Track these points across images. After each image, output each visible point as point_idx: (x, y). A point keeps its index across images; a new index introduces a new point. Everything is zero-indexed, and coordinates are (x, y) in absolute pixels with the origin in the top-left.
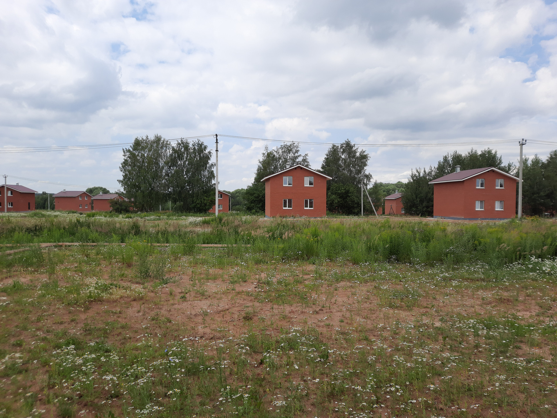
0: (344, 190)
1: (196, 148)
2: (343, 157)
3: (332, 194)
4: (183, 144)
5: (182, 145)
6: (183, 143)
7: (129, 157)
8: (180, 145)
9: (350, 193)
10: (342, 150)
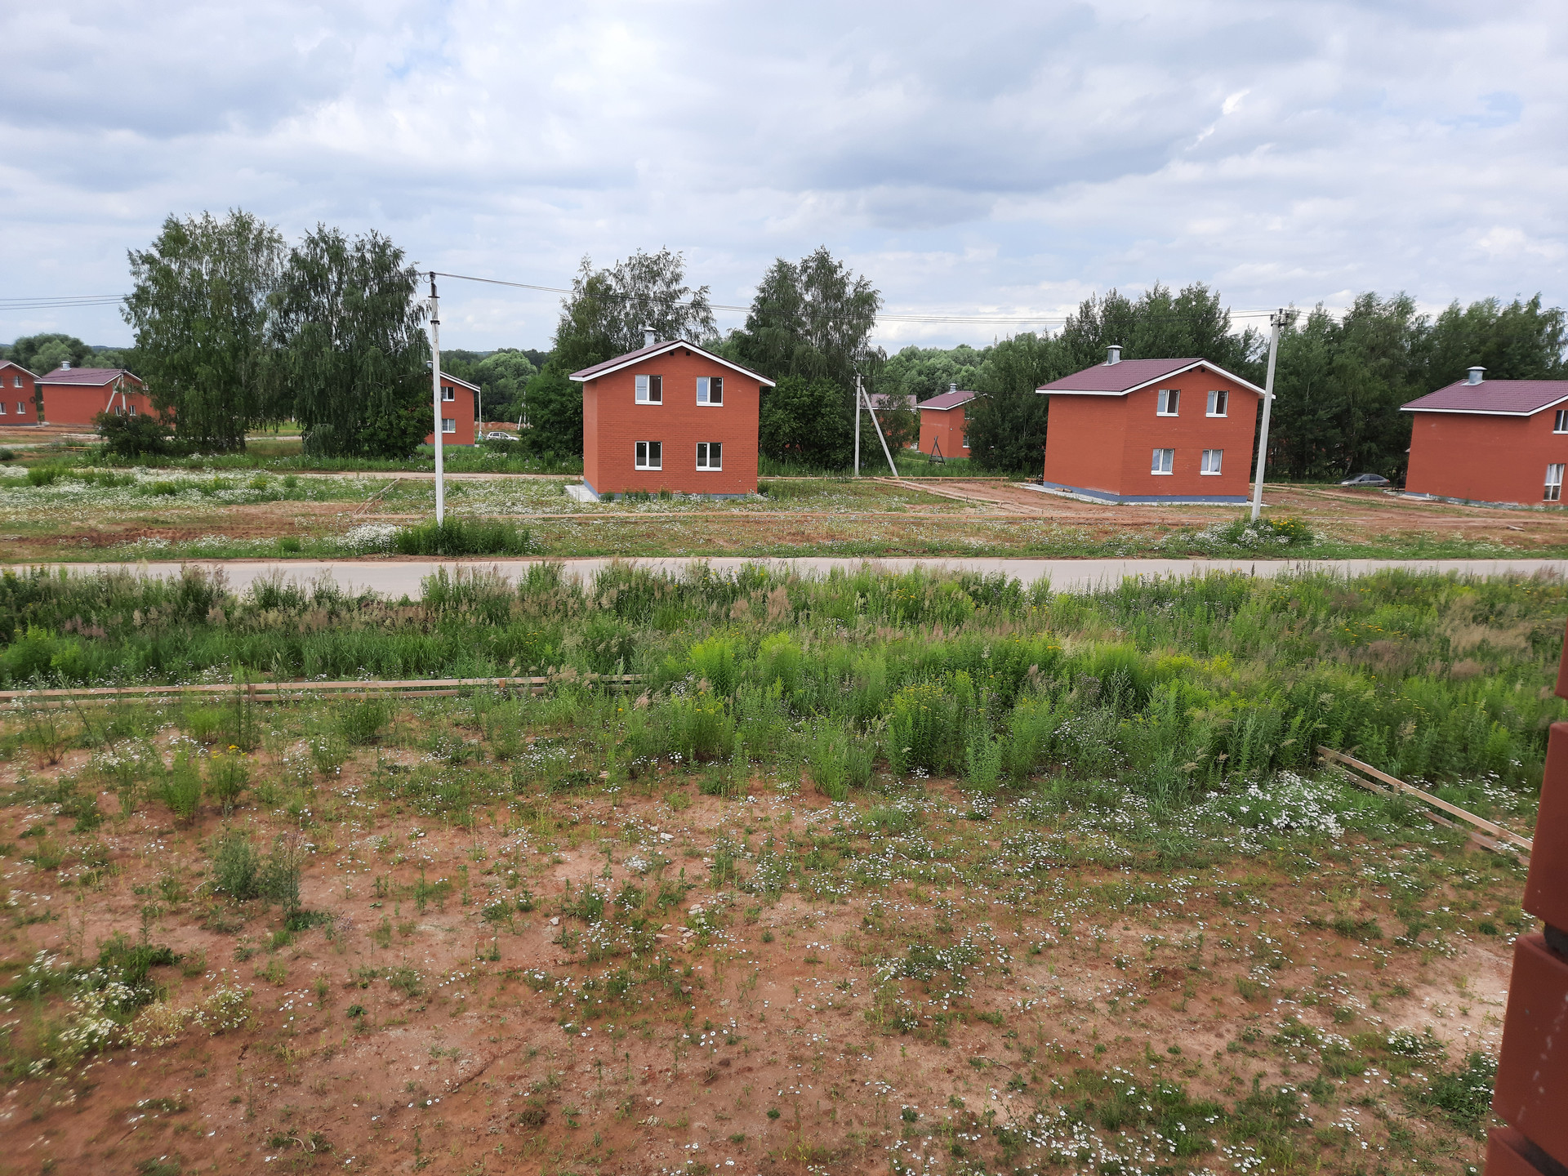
0: (808, 396)
1: (368, 256)
2: (808, 298)
3: (775, 405)
4: (326, 243)
5: (322, 245)
6: (324, 239)
7: (149, 279)
8: (317, 245)
9: (826, 406)
10: (804, 278)
